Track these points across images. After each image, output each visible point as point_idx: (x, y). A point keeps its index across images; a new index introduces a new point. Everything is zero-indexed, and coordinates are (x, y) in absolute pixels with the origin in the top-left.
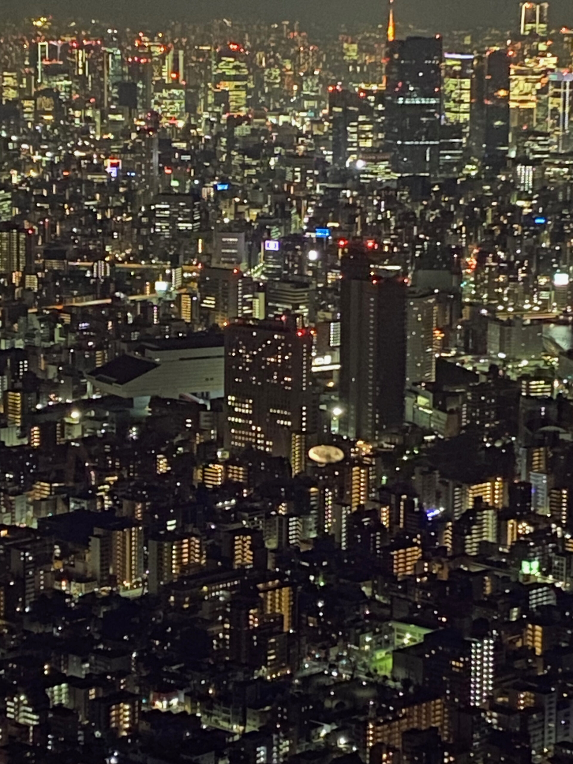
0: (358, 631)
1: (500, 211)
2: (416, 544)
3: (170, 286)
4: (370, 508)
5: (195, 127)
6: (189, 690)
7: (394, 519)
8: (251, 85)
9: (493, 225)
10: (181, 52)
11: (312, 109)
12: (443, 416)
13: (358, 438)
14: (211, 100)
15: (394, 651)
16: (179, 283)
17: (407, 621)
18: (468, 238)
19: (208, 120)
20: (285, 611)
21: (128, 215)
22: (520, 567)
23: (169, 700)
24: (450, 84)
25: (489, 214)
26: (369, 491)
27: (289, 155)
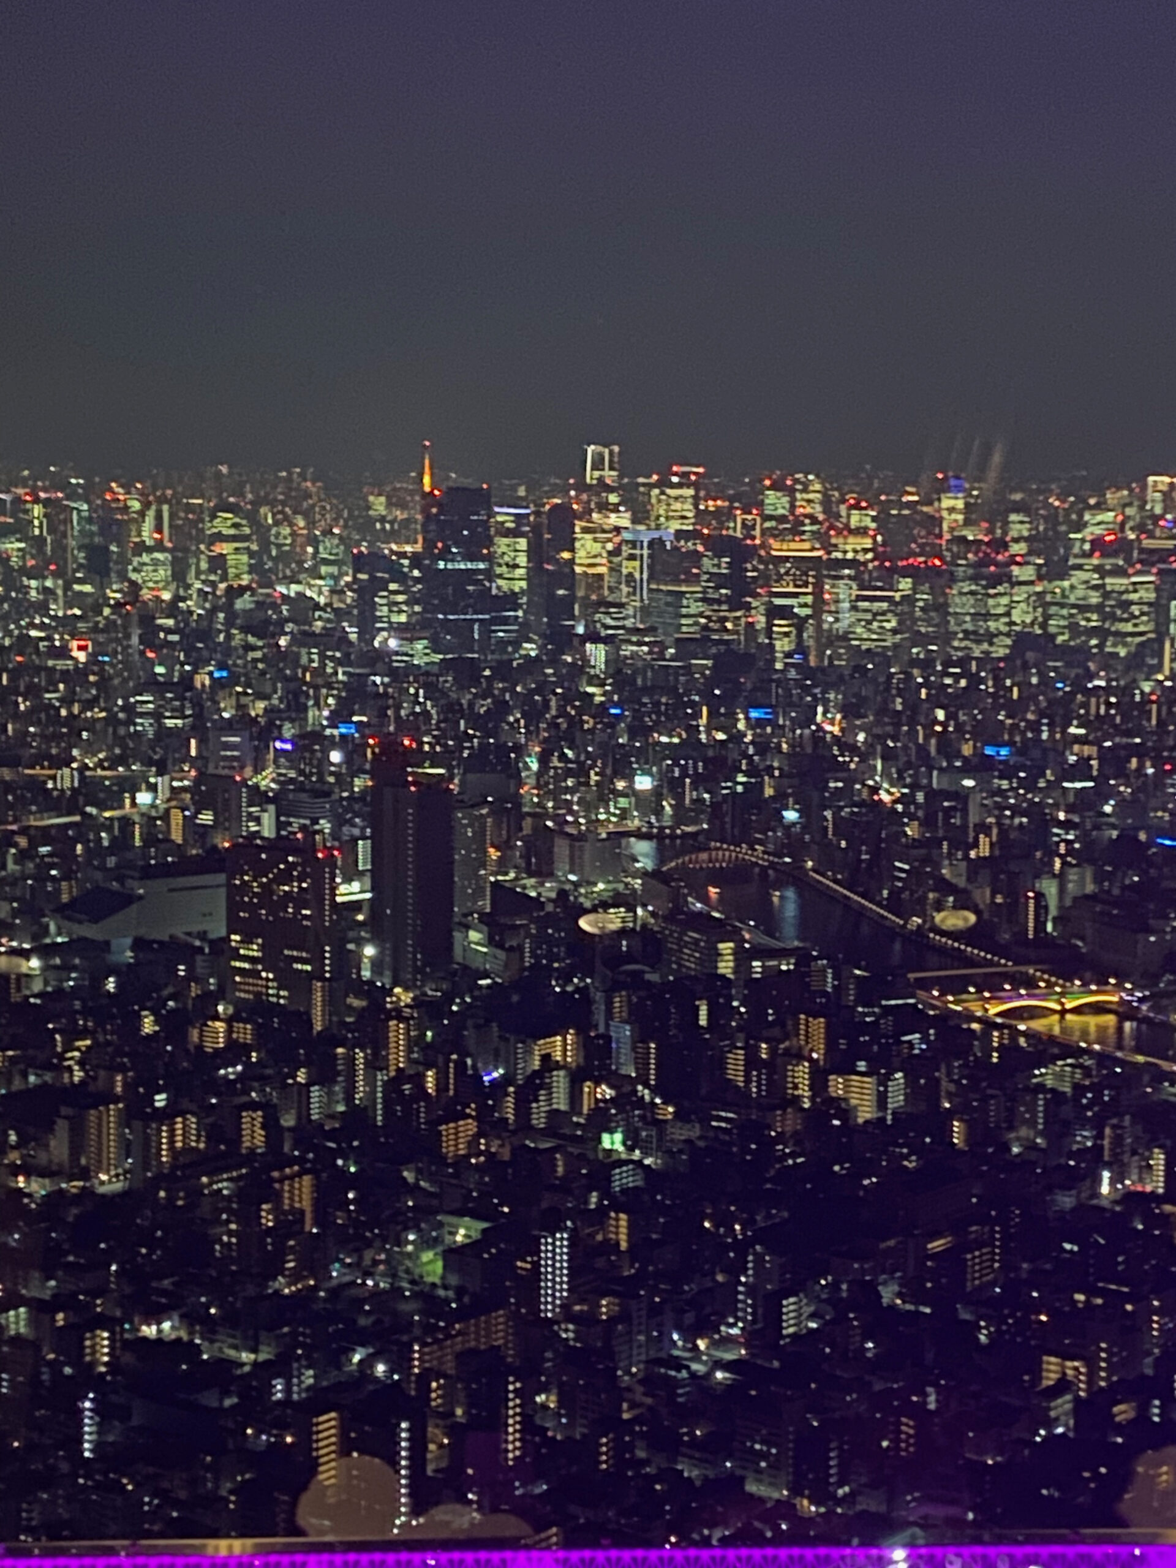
0: (399, 1228)
1: (566, 700)
2: (469, 1116)
3: (156, 798)
4: (412, 1072)
5: (184, 599)
6: (184, 1310)
7: (441, 1086)
8: (254, 547)
9: (557, 717)
10: (165, 508)
11: (332, 576)
12: (501, 955)
13: (395, 984)
14: (204, 565)
15: (444, 1251)
16: (168, 795)
17: (461, 1213)
18: (528, 732)
19: (200, 590)
20: (306, 1204)
21: (101, 711)
22: (600, 1141)
23: (159, 1323)
24: (502, 544)
25: (553, 703)
26: (409, 1050)
27: (304, 633)
